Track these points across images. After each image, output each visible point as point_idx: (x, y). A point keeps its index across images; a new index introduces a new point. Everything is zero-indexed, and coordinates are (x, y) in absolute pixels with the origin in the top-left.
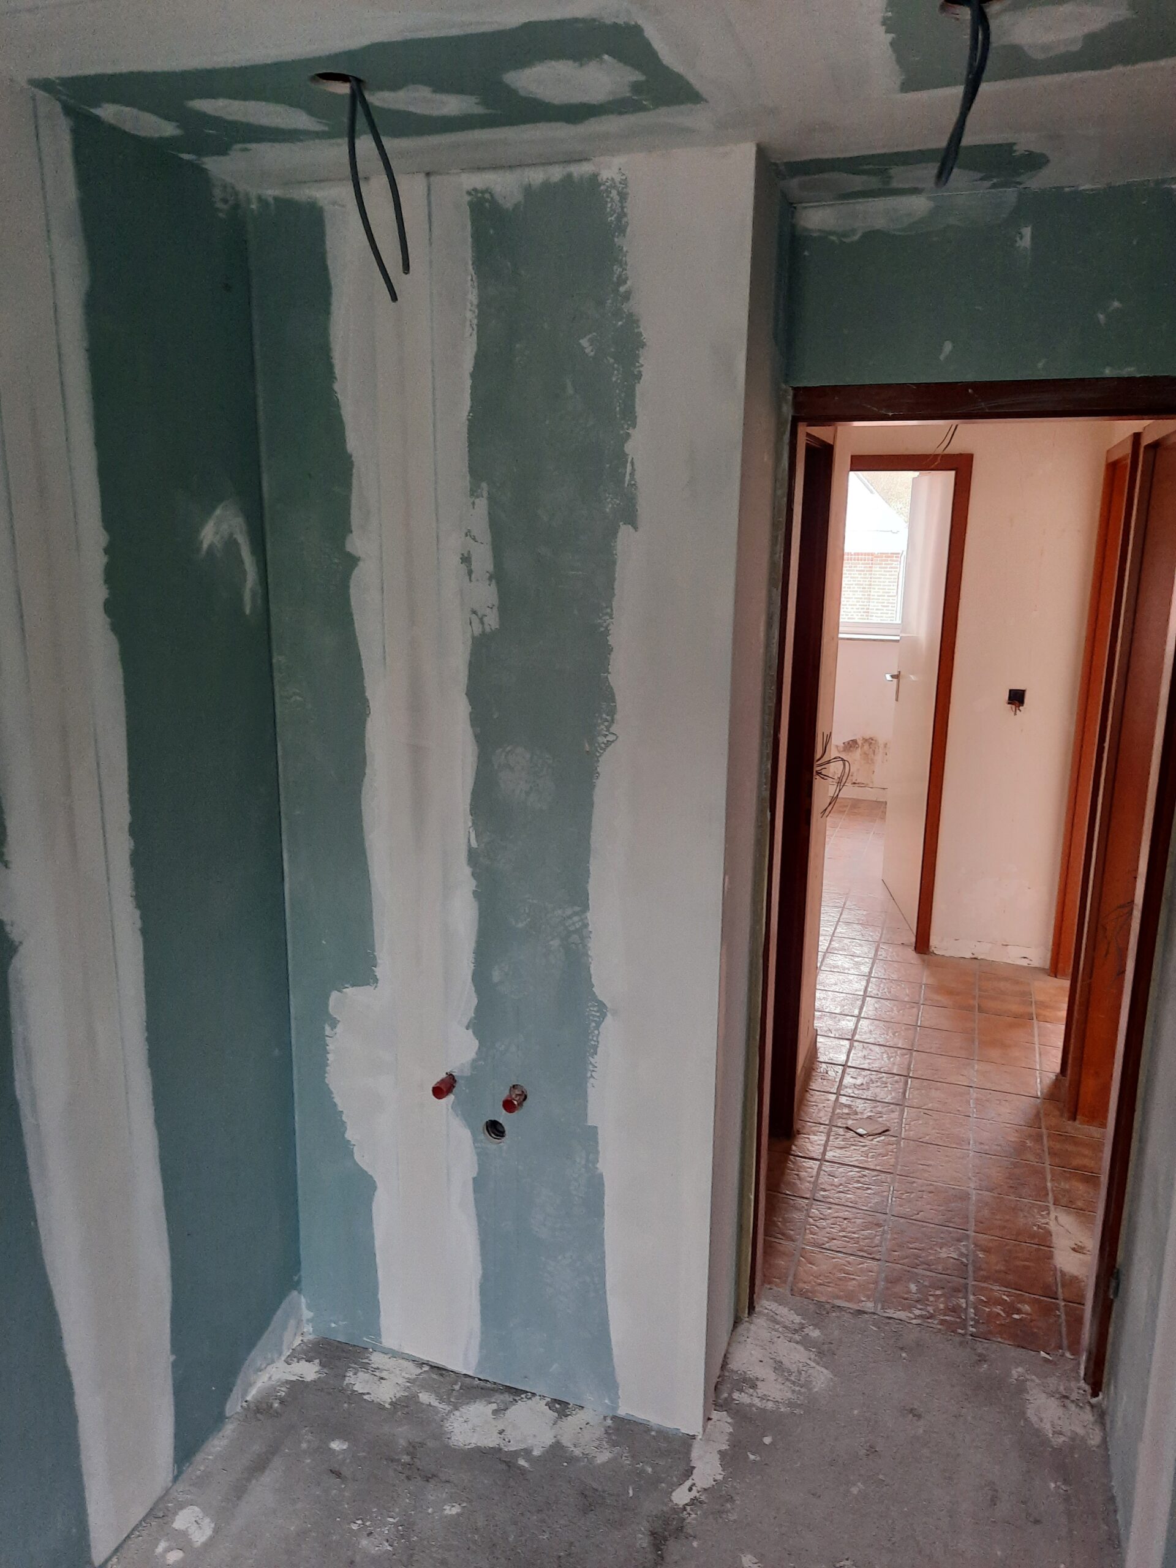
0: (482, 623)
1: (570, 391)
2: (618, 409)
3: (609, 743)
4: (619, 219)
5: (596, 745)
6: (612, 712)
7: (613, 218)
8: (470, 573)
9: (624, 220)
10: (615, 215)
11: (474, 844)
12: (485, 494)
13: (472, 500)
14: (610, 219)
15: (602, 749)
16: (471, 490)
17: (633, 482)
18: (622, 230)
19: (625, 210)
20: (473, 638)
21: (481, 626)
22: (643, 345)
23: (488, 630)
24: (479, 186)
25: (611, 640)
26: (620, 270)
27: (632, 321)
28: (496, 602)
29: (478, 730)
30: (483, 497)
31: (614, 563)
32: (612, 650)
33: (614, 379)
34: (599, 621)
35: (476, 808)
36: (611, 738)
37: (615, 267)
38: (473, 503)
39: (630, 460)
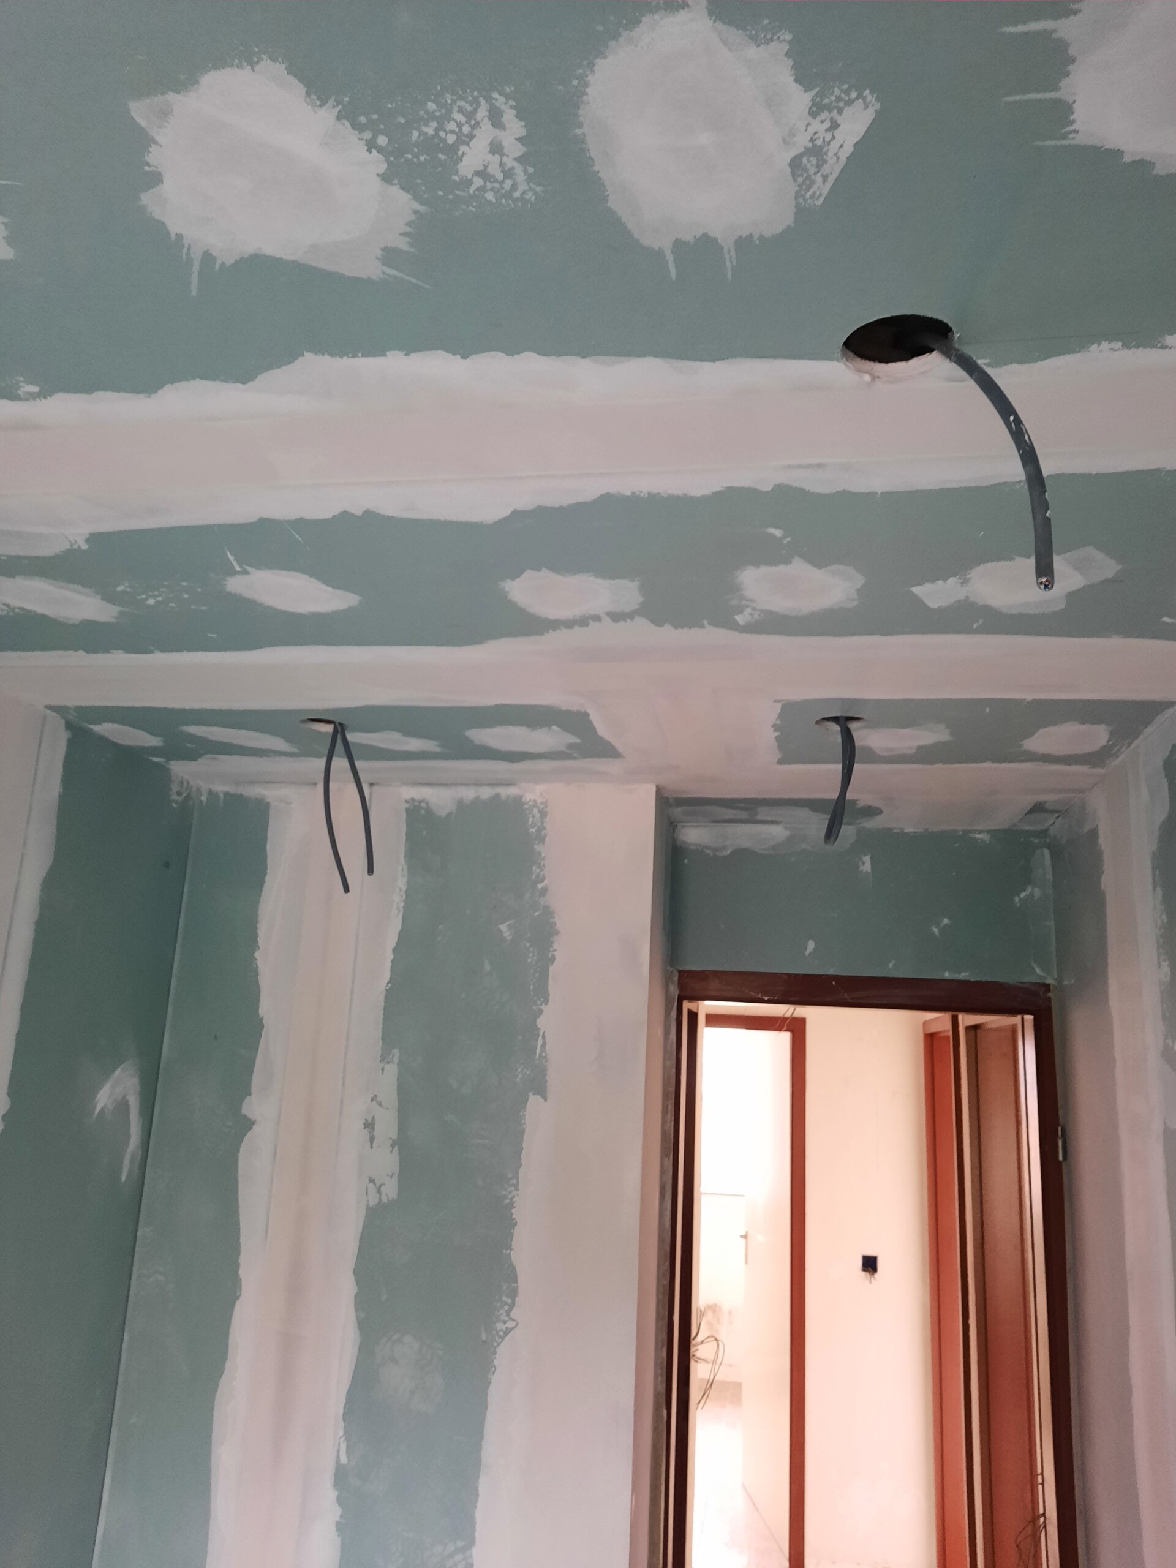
0: (379, 1191)
1: (488, 968)
2: (532, 987)
3: (508, 1331)
4: (539, 831)
5: (494, 1332)
6: (513, 1293)
7: (534, 830)
8: (372, 1139)
9: (544, 832)
10: (536, 828)
11: (344, 1459)
12: (396, 1060)
13: (381, 1065)
14: (531, 830)
15: (500, 1337)
16: (382, 1055)
17: (544, 1055)
18: (542, 840)
19: (545, 824)
20: (368, 1208)
21: (378, 1196)
22: (558, 933)
23: (384, 1199)
24: (417, 797)
25: (516, 1213)
26: (538, 870)
27: (548, 912)
28: (397, 1170)
29: (362, 1315)
30: (393, 1063)
31: (523, 1132)
32: (516, 1224)
33: (529, 960)
34: (504, 1193)
35: (349, 1413)
36: (510, 1324)
37: (534, 868)
38: (383, 1069)
39: (541, 1034)
